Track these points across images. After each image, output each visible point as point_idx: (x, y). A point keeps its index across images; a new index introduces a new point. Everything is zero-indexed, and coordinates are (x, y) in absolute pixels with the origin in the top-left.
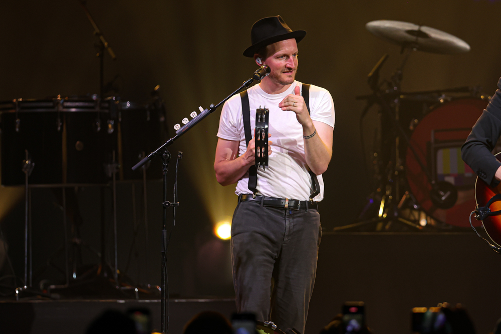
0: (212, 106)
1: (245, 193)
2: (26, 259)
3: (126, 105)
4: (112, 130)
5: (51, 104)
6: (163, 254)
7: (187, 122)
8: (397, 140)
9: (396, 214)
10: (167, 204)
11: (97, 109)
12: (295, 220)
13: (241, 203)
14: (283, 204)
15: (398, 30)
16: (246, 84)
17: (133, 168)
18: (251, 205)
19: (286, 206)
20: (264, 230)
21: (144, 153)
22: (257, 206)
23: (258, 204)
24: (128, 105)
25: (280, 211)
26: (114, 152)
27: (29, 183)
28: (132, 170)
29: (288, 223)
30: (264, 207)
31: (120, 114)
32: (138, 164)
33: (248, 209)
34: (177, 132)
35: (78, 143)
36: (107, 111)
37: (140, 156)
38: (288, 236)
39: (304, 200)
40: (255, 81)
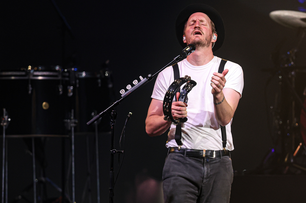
0: (150, 76)
1: (172, 146)
2: (3, 193)
3: (81, 75)
4: (71, 94)
5: (23, 73)
6: (111, 190)
7: (130, 88)
8: (293, 103)
9: (292, 161)
10: (114, 152)
11: (60, 78)
12: (211, 166)
13: (170, 155)
14: (201, 154)
15: (294, 18)
16: (176, 59)
17: (87, 123)
18: (177, 156)
19: (204, 155)
20: (188, 175)
21: (96, 112)
22: (181, 156)
23: (182, 155)
24: (84, 74)
25: (199, 160)
26: (73, 111)
27: (6, 134)
28: (87, 124)
29: (206, 168)
30: (187, 157)
31: (78, 81)
32: (92, 120)
33: (174, 159)
34: (122, 96)
35: (44, 103)
36: (67, 79)
37: (93, 114)
38: (206, 178)
39: (218, 149)
40: (183, 56)
